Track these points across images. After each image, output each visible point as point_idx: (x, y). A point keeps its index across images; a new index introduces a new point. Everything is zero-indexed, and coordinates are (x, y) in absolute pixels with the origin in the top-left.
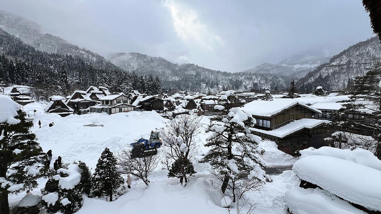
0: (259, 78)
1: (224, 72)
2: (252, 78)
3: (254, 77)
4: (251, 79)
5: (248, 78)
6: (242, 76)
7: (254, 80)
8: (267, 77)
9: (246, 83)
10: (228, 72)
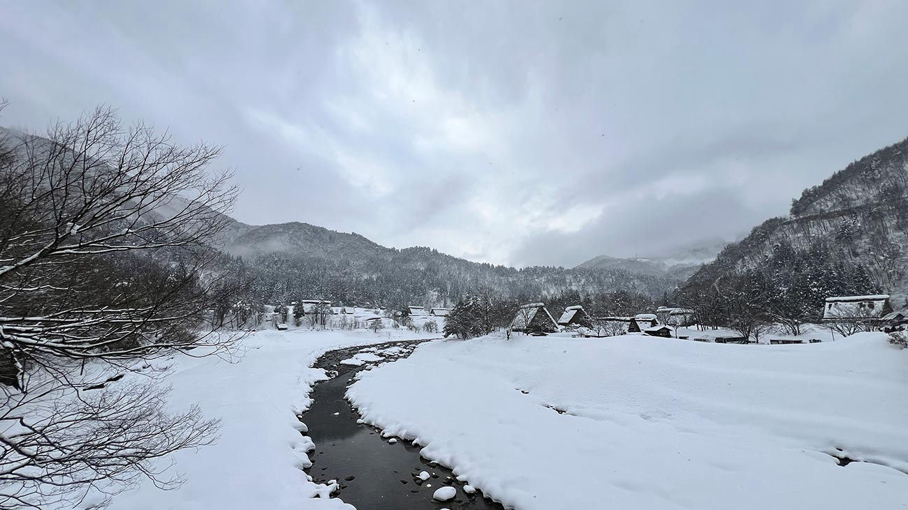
0: (583, 281)
1: (499, 266)
2: (565, 279)
3: (569, 278)
4: (563, 281)
5: (555, 280)
6: (541, 276)
7: (570, 284)
8: (602, 278)
9: (548, 292)
10: (507, 266)
